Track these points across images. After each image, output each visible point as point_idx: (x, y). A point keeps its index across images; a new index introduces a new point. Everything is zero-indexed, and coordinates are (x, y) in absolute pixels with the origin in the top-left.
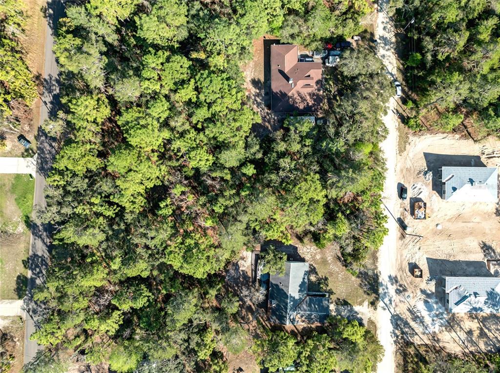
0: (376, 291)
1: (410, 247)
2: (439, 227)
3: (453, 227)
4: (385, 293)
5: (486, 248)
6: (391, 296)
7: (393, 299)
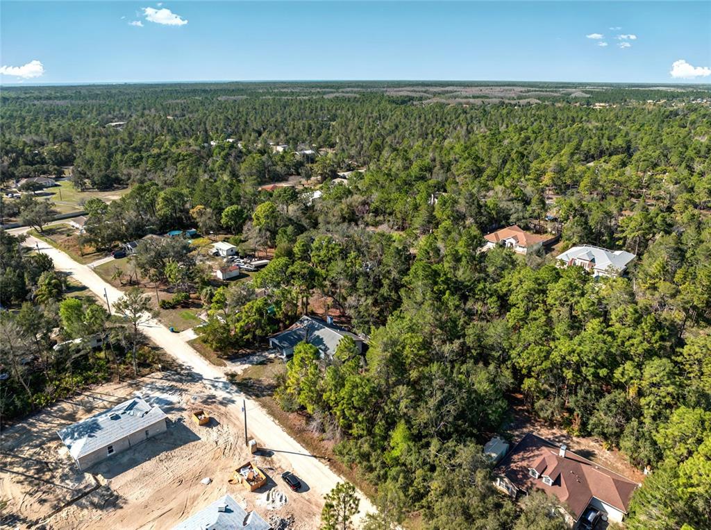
0: (238, 385)
1: (232, 439)
2: (206, 480)
3: (183, 495)
4: (227, 388)
5: (111, 502)
6: (218, 390)
7: (213, 389)
